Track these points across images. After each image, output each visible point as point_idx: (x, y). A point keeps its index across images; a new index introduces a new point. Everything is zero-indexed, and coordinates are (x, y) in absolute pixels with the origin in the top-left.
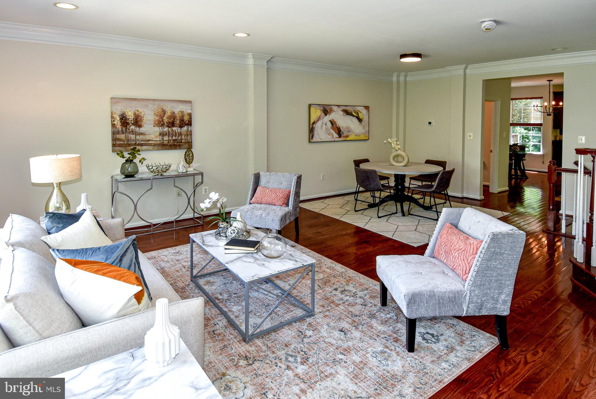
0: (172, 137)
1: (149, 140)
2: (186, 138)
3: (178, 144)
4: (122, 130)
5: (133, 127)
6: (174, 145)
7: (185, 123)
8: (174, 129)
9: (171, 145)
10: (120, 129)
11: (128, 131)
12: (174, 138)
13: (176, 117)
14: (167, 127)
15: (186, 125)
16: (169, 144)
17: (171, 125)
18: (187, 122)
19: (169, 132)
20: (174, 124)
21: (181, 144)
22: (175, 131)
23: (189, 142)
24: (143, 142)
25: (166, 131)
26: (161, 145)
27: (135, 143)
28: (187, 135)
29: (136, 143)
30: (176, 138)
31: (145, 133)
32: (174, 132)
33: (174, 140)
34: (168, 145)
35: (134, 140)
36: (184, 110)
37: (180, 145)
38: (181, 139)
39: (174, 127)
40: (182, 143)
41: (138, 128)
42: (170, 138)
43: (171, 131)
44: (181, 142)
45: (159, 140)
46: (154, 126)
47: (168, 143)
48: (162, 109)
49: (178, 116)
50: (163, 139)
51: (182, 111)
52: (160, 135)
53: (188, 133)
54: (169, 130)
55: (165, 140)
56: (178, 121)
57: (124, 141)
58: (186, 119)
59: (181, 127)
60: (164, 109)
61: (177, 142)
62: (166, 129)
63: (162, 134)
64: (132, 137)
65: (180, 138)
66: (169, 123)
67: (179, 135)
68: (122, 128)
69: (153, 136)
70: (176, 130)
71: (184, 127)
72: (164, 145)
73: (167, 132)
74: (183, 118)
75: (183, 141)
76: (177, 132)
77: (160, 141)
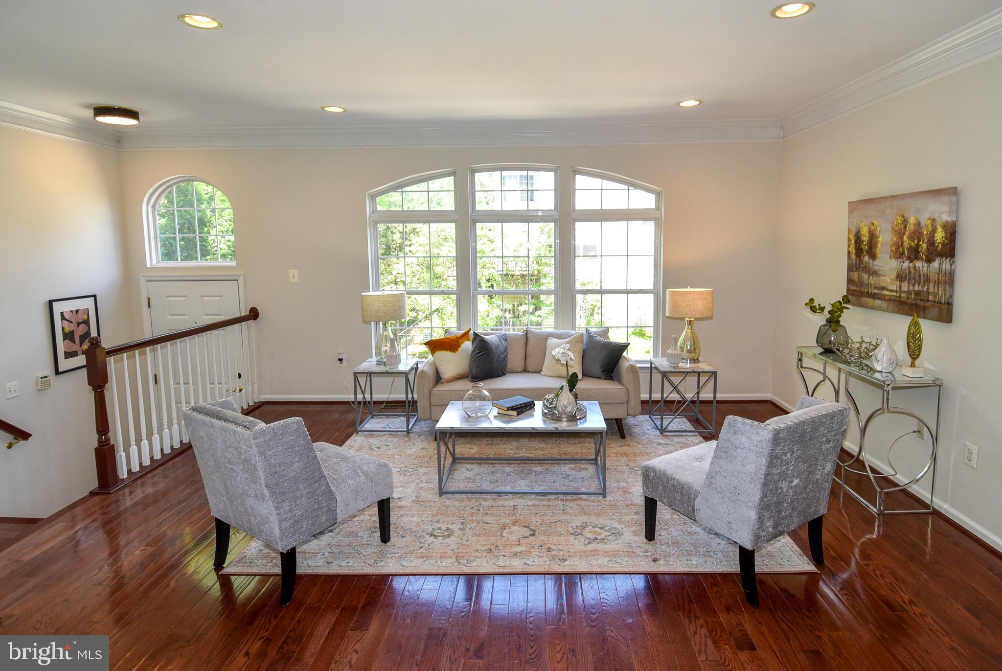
0: (914, 285)
1: (883, 288)
2: (936, 291)
3: (922, 303)
4: (856, 263)
5: (866, 258)
6: (916, 305)
7: (936, 250)
8: (919, 264)
9: (911, 304)
10: (854, 262)
11: (861, 266)
12: (916, 288)
13: (921, 234)
14: (908, 259)
15: (937, 256)
16: (908, 301)
17: (913, 256)
18: (940, 247)
19: (910, 272)
20: (919, 252)
21: (926, 305)
22: (920, 271)
23: (941, 303)
24: (876, 291)
25: (905, 269)
26: (898, 301)
27: (866, 290)
28: (939, 283)
29: (868, 292)
30: (920, 289)
31: (881, 272)
32: (918, 273)
33: (917, 293)
34: (906, 303)
35: (866, 285)
36: (936, 216)
37: (925, 308)
38: (928, 293)
39: (918, 259)
40: (930, 304)
41: (871, 261)
42: (911, 288)
43: (912, 270)
44: (928, 301)
45: (895, 289)
46: (890, 257)
47: (908, 298)
48: (903, 217)
49: (925, 233)
50: (900, 287)
51: (932, 217)
52: (897, 277)
53: (940, 277)
54: (909, 267)
55: (904, 292)
56: (925, 246)
57: (857, 286)
58: (938, 241)
59: (929, 260)
60: (906, 216)
61: (921, 300)
62: (906, 264)
63: (901, 277)
64: (865, 276)
65: (925, 289)
66: (910, 249)
67: (924, 282)
68: (856, 259)
69: (889, 280)
70: (921, 269)
71: (934, 261)
72: (902, 301)
73: (907, 272)
74: (933, 237)
75: (931, 298)
76: (922, 272)
77: (897, 292)
